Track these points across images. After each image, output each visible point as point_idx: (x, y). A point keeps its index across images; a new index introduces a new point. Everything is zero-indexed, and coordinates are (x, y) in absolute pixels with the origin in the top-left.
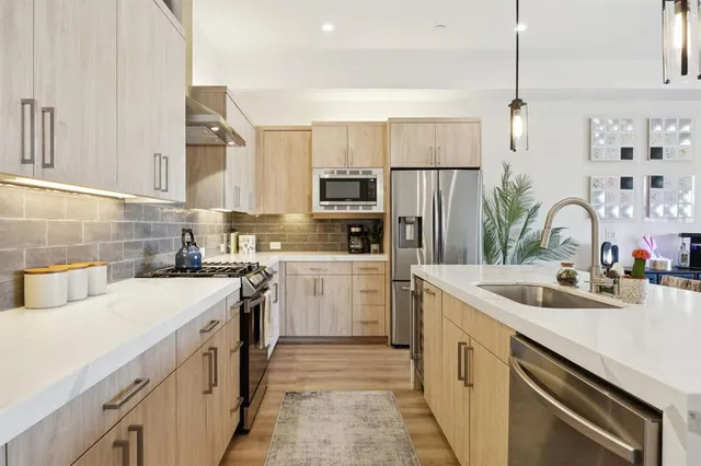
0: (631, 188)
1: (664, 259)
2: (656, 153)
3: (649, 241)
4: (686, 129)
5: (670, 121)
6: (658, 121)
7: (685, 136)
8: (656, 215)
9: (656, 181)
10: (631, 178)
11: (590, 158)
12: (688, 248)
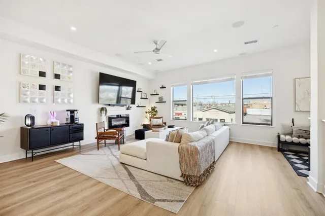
0: (45, 90)
1: (57, 121)
2: (57, 76)
3: (53, 114)
4: (71, 69)
5: (64, 65)
6: (59, 63)
7: (70, 72)
8: (58, 102)
9: (57, 88)
10: (45, 86)
11: (20, 73)
12: (69, 116)
